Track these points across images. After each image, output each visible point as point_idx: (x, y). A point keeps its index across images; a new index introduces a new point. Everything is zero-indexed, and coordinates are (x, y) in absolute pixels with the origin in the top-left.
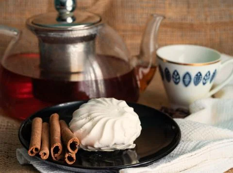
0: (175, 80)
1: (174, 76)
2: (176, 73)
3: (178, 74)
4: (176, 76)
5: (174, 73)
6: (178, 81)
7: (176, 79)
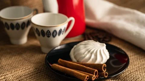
0: (47, 35)
1: (47, 33)
2: (48, 32)
3: (50, 32)
4: (49, 33)
5: (47, 32)
6: (50, 35)
7: (49, 35)
